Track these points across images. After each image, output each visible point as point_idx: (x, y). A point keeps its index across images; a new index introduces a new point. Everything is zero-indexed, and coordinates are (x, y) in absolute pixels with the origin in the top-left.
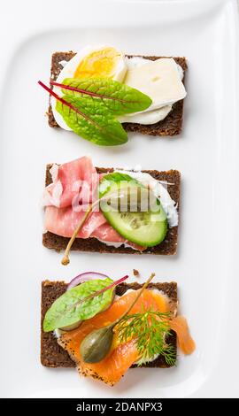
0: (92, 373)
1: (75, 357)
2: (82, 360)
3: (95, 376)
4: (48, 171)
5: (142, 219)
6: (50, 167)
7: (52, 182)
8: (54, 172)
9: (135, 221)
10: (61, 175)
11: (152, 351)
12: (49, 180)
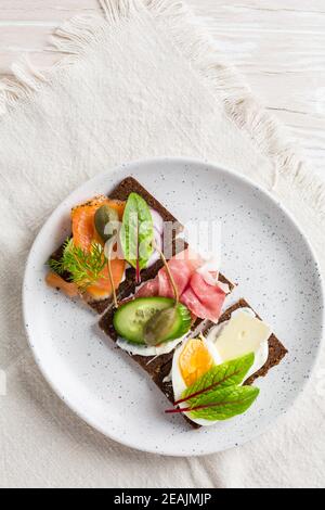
0: (93, 203)
1: (115, 203)
2: (107, 204)
3: (89, 204)
4: (229, 283)
5: (140, 322)
6: (231, 287)
7: (219, 280)
8: (225, 288)
9: (143, 316)
10: (219, 291)
11: (69, 256)
12: (222, 279)
